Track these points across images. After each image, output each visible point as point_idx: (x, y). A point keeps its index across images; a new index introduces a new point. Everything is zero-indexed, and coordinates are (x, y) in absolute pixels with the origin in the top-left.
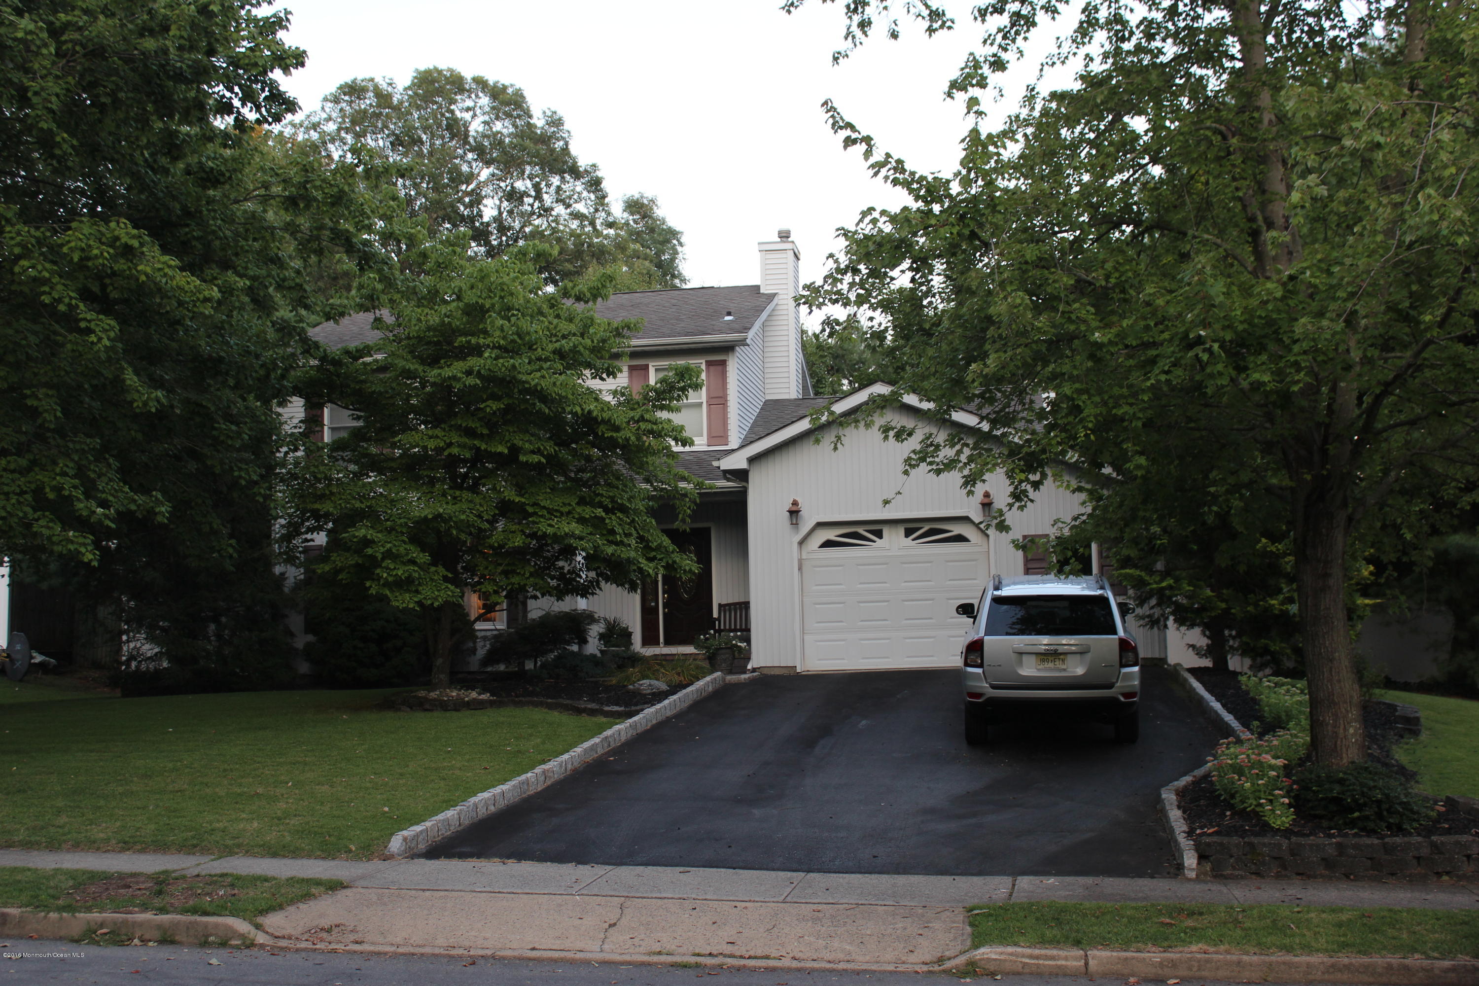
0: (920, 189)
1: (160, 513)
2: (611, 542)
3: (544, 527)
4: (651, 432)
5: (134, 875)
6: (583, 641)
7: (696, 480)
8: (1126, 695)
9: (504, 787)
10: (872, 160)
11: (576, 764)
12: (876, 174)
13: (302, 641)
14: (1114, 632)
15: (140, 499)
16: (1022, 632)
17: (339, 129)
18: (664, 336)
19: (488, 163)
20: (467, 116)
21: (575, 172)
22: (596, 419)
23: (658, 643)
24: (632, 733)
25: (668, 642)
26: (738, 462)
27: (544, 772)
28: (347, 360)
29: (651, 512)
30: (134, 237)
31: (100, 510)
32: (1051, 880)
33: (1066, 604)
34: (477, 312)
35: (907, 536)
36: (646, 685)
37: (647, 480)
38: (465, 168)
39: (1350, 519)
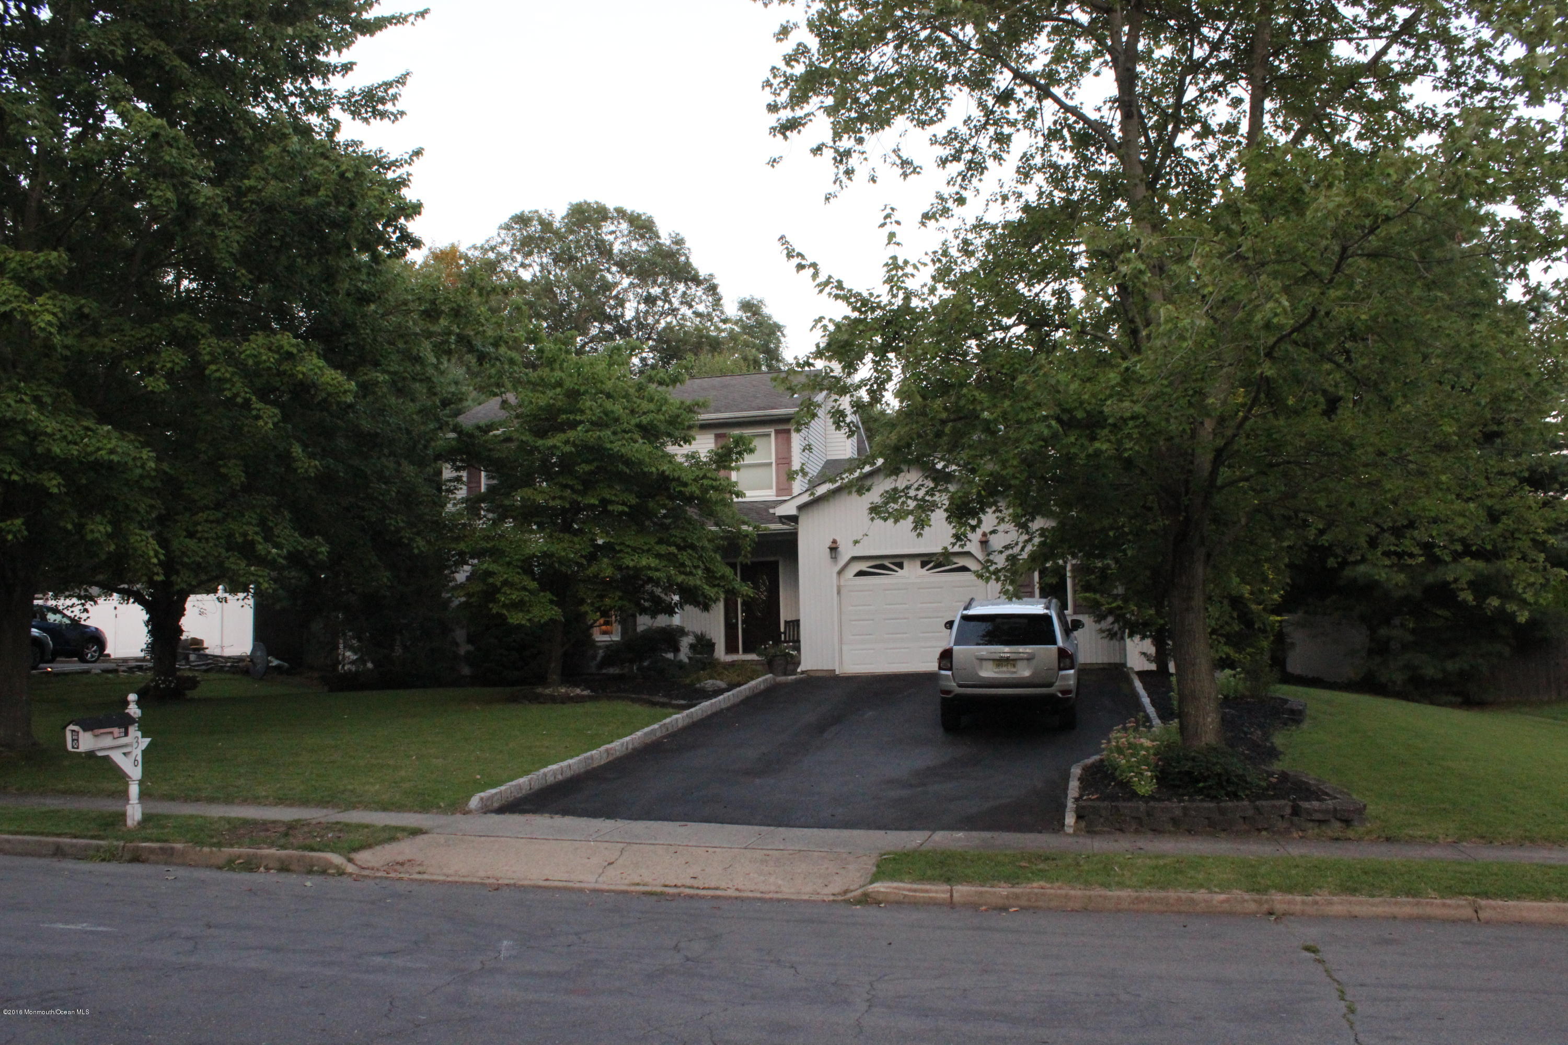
0: (856, 302)
1: (322, 553)
2: (681, 573)
3: (629, 562)
4: (713, 487)
5: (274, 822)
6: (677, 650)
7: (753, 524)
8: (1063, 692)
9: (571, 761)
10: (818, 281)
11: (636, 745)
12: (821, 291)
13: (464, 648)
14: (1054, 642)
15: (306, 542)
16: (990, 643)
17: (512, 251)
18: (742, 410)
19: (629, 274)
20: (611, 238)
21: (696, 280)
22: (668, 477)
23: (737, 652)
24: (687, 721)
25: (746, 651)
26: (789, 509)
27: (607, 751)
28: (477, 433)
29: (717, 549)
30: (293, 346)
31: (274, 551)
32: (961, 834)
33: (1026, 621)
34: (574, 395)
35: (923, 566)
36: (709, 684)
37: (716, 524)
38: (609, 277)
39: (1209, 555)
